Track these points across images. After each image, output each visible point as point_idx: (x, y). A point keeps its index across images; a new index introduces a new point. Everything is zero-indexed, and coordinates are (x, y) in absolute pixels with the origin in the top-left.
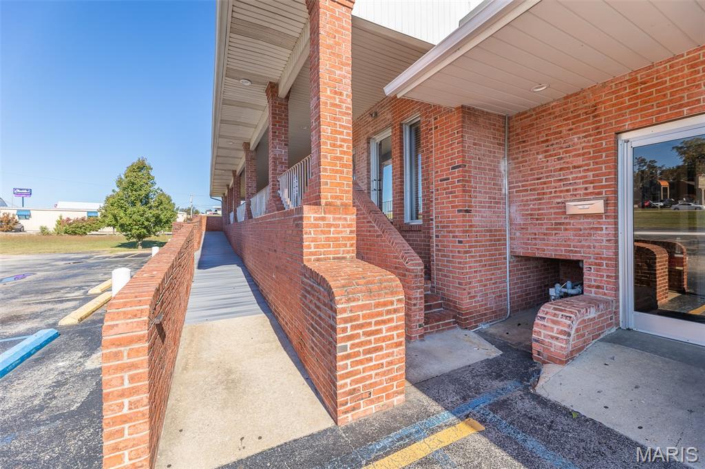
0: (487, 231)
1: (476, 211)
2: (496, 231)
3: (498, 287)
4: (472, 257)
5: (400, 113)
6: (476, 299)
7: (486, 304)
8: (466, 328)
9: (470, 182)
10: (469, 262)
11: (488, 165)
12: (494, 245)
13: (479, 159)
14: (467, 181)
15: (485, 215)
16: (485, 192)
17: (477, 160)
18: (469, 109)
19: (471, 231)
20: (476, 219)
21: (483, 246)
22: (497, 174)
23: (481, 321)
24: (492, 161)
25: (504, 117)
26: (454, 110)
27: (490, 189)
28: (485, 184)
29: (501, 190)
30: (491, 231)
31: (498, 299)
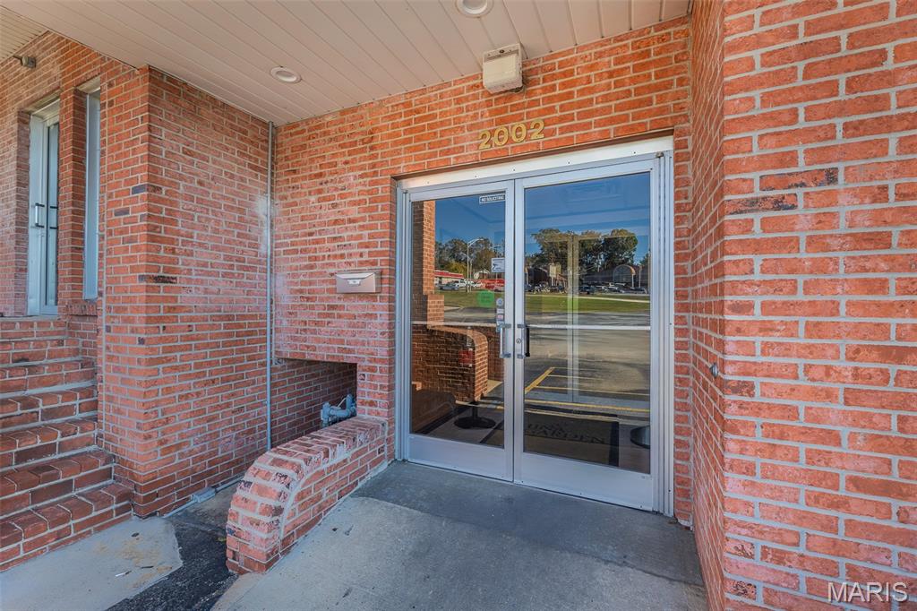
0: (221, 318)
1: (189, 281)
2: (243, 317)
3: (247, 416)
4: (176, 369)
5: (74, 67)
6: (185, 449)
7: (210, 455)
8: (155, 514)
9: (174, 222)
10: (165, 381)
11: (224, 198)
12: (236, 344)
13: (200, 183)
14: (163, 220)
15: (214, 289)
16: (215, 248)
17: (196, 185)
18: (171, 79)
19: (175, 319)
20: (189, 295)
21: (207, 346)
22: (247, 217)
23: (198, 488)
24: (237, 194)
25: (265, 124)
26: (137, 72)
27: (228, 242)
28: (216, 231)
29: (256, 246)
30: (229, 318)
31: (244, 438)
